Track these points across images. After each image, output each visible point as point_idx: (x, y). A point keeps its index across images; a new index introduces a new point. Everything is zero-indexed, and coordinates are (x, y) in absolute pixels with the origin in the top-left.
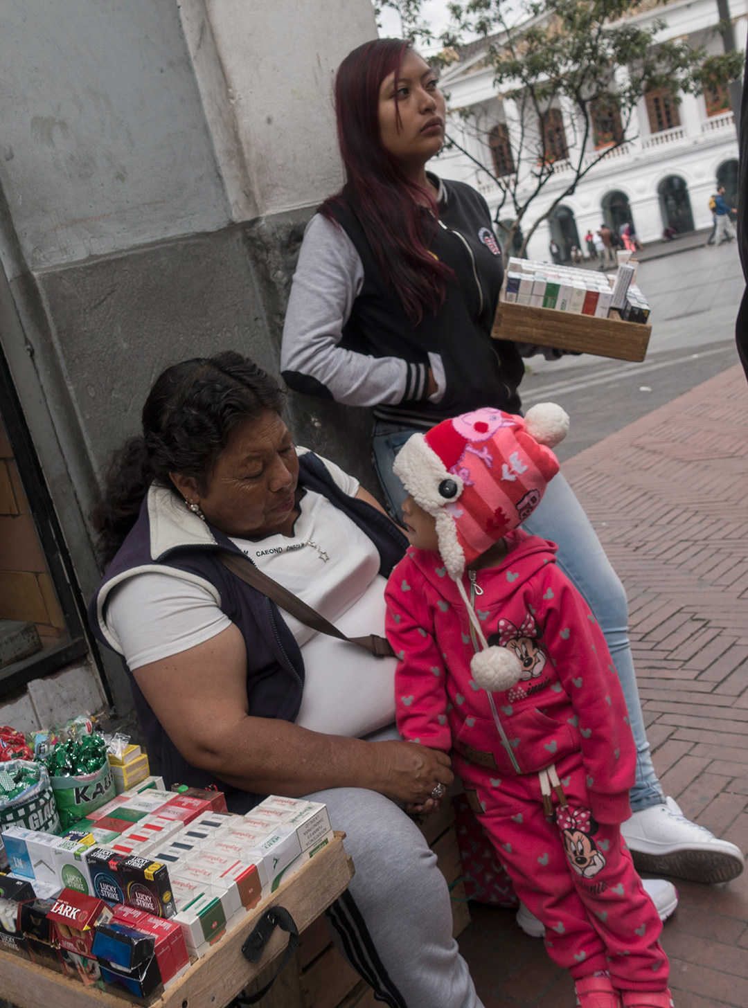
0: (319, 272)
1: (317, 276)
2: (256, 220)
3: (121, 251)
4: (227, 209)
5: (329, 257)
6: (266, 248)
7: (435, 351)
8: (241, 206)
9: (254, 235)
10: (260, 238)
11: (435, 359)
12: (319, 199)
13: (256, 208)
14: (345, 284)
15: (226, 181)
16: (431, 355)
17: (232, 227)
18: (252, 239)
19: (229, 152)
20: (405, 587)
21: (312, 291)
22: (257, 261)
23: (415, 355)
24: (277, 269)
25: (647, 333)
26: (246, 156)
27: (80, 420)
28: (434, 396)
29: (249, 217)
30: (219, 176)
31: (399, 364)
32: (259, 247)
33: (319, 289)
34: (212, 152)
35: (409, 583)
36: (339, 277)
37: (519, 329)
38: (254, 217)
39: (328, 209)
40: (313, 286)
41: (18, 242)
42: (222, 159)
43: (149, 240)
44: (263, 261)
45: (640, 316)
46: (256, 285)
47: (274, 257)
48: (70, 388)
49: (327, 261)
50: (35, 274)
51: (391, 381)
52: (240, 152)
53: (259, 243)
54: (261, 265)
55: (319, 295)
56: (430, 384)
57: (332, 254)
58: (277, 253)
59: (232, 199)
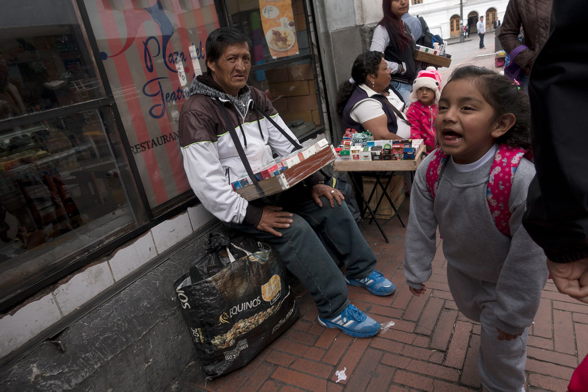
0: (381, 39)
1: (380, 40)
2: (363, 25)
3: (341, 29)
4: (356, 21)
5: (383, 36)
6: (365, 32)
7: (404, 62)
8: (359, 21)
9: (363, 29)
10: (364, 29)
11: (404, 64)
12: (379, 20)
13: (364, 22)
14: (386, 43)
15: (356, 14)
16: (403, 63)
17: (357, 26)
18: (362, 30)
19: (358, 7)
20: (414, 111)
21: (379, 44)
22: (362, 35)
23: (400, 63)
24: (367, 38)
25: (450, 61)
26: (363, 8)
27: (335, 70)
28: (403, 72)
29: (361, 24)
30: (355, 13)
31: (396, 65)
32: (363, 32)
33: (381, 44)
34: (354, 6)
35: (415, 110)
36: (385, 41)
37: (424, 58)
38: (363, 24)
39: (381, 23)
40: (379, 43)
41: (327, 23)
42: (356, 8)
43: (344, 27)
44: (364, 36)
45: (449, 56)
46: (361, 42)
47: (367, 35)
48: (334, 61)
49: (383, 37)
50: (330, 32)
51: (394, 68)
52: (362, 7)
53: (364, 31)
54: (363, 37)
55: (380, 45)
56: (403, 70)
57: (384, 35)
58: (368, 34)
59: (357, 18)
